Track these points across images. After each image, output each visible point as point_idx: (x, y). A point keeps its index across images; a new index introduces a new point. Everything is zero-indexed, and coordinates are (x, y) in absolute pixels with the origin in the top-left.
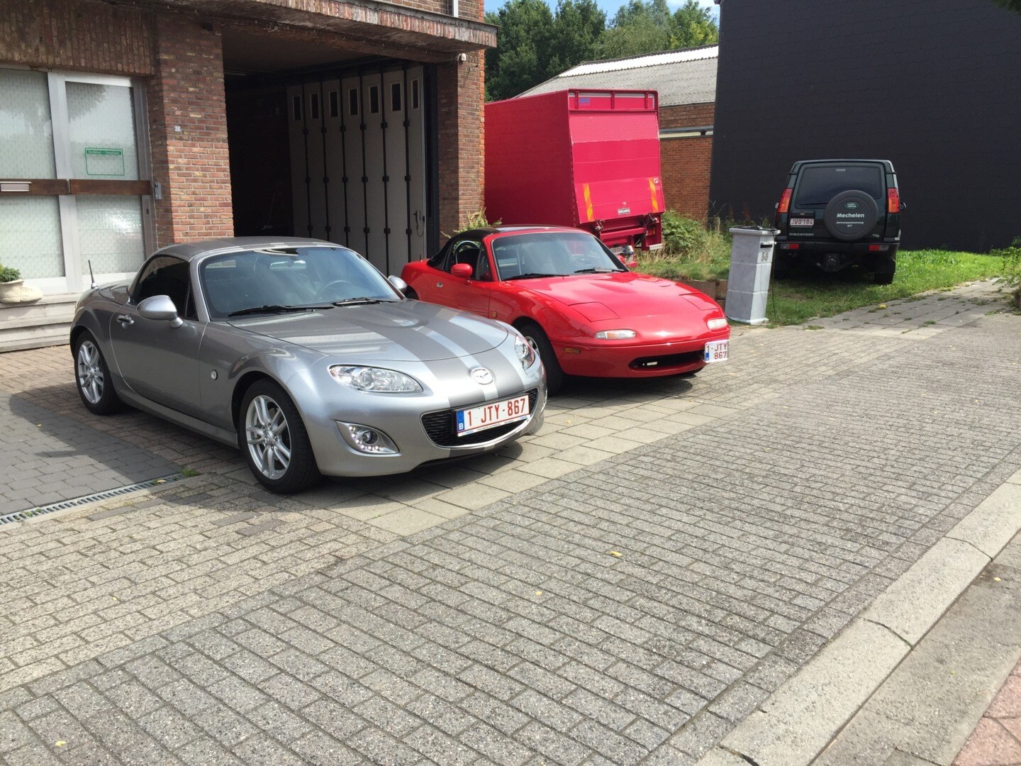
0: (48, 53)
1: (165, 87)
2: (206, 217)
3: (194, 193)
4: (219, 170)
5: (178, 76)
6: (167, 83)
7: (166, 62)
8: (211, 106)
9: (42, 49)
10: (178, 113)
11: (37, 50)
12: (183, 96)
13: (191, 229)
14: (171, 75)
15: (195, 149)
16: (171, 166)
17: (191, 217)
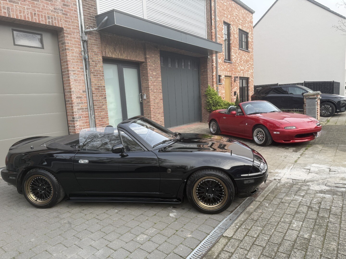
0: (121, 55)
1: (148, 65)
2: (157, 103)
3: (155, 96)
4: (160, 89)
5: (151, 62)
6: (149, 64)
7: (148, 58)
8: (158, 71)
9: (119, 54)
10: (151, 73)
11: (118, 54)
12: (152, 68)
13: (154, 107)
14: (149, 62)
15: (155, 84)
16: (150, 89)
17: (154, 103)
